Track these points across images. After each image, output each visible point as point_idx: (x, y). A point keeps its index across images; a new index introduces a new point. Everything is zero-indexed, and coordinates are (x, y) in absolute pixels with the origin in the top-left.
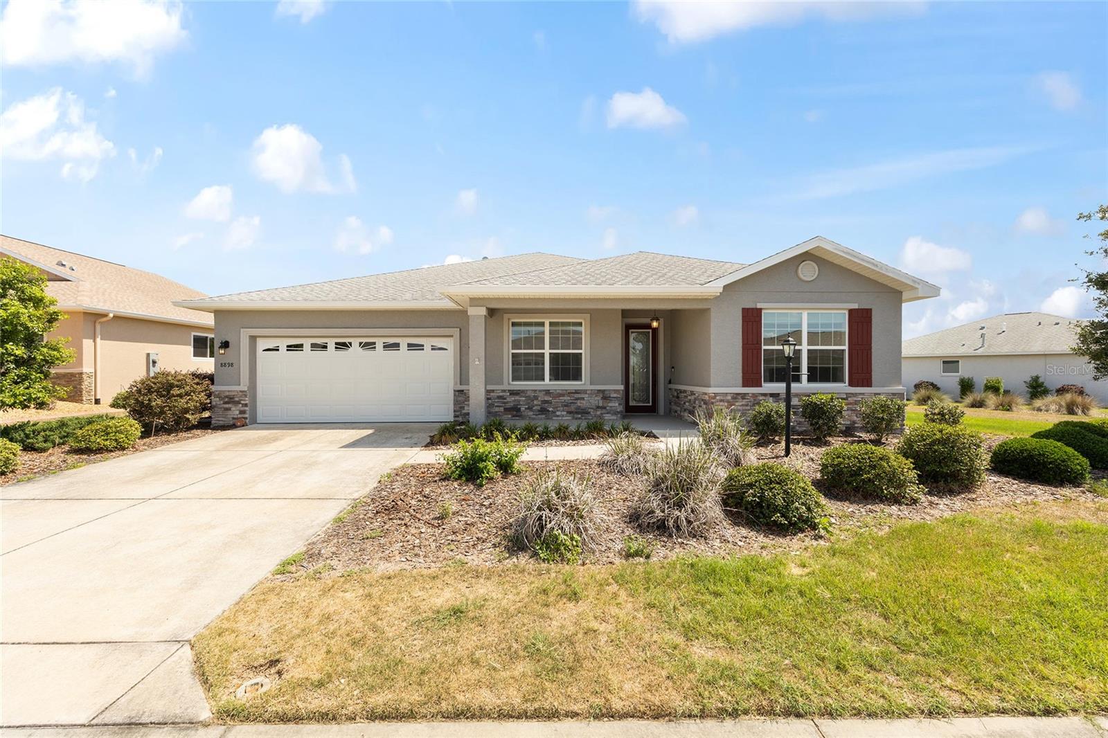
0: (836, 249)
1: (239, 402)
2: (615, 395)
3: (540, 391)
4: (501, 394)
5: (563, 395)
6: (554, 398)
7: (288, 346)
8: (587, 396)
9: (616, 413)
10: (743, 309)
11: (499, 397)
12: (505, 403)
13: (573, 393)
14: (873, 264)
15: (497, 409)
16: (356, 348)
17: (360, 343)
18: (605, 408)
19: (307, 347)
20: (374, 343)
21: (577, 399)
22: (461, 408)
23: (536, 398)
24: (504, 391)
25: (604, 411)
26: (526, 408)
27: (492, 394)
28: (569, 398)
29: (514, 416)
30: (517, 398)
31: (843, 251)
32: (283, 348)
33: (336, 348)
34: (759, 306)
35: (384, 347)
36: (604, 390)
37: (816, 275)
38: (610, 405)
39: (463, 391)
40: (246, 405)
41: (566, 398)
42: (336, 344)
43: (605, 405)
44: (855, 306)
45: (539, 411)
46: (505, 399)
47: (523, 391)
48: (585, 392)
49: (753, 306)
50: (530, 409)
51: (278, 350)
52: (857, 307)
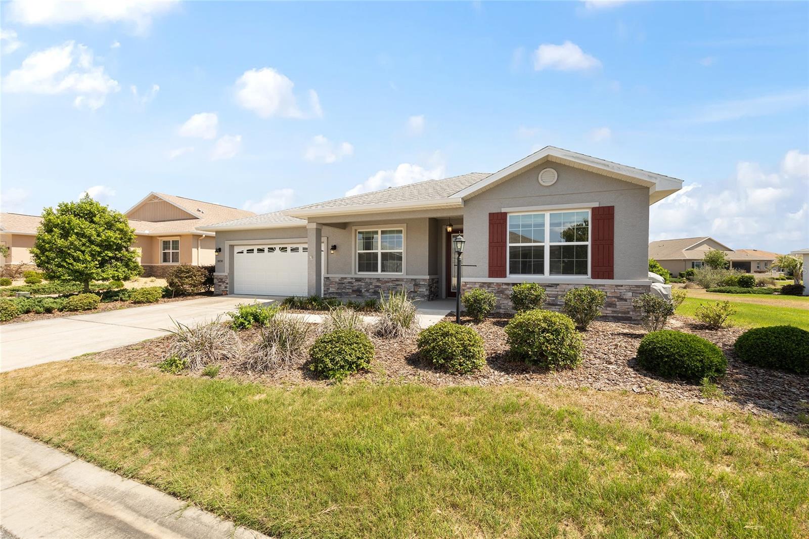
0: (565, 155)
1: (224, 282)
2: (423, 283)
3: (374, 279)
4: (350, 280)
5: (388, 282)
6: (382, 284)
7: (247, 251)
8: (404, 283)
9: (423, 296)
10: (490, 214)
11: (349, 282)
12: (352, 287)
13: (395, 281)
14: (605, 165)
15: (348, 291)
16: (277, 251)
17: (280, 248)
18: (416, 292)
19: (255, 251)
20: (286, 248)
21: (398, 285)
22: (327, 289)
23: (371, 283)
24: (352, 278)
25: (416, 294)
26: (365, 291)
27: (345, 280)
28: (392, 284)
29: (357, 296)
30: (360, 283)
31: (573, 157)
32: (245, 252)
33: (269, 251)
34: (503, 210)
35: (291, 250)
36: (416, 279)
37: (555, 180)
38: (420, 290)
39: (328, 278)
40: (227, 284)
41: (390, 284)
42: (269, 248)
43: (416, 290)
44: (596, 205)
45: (373, 293)
46: (353, 284)
47: (363, 279)
48: (402, 280)
49: (499, 211)
50: (367, 291)
51: (243, 253)
52: (598, 206)
